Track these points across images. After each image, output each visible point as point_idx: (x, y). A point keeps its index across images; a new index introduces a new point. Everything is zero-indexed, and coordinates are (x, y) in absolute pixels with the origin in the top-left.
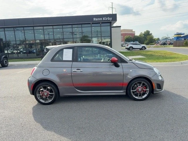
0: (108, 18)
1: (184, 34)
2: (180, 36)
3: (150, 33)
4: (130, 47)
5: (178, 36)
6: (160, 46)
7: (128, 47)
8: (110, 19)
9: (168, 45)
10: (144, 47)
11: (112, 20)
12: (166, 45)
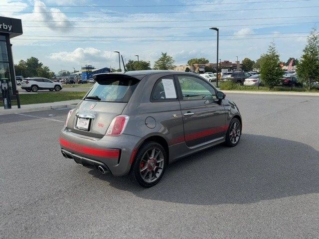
0: (4, 25)
1: (93, 68)
2: (90, 70)
3: (39, 62)
4: (33, 86)
5: (87, 70)
6: (65, 84)
7: (29, 85)
8: (8, 28)
9: (77, 84)
10: (59, 86)
11: (12, 31)
12: (73, 84)
